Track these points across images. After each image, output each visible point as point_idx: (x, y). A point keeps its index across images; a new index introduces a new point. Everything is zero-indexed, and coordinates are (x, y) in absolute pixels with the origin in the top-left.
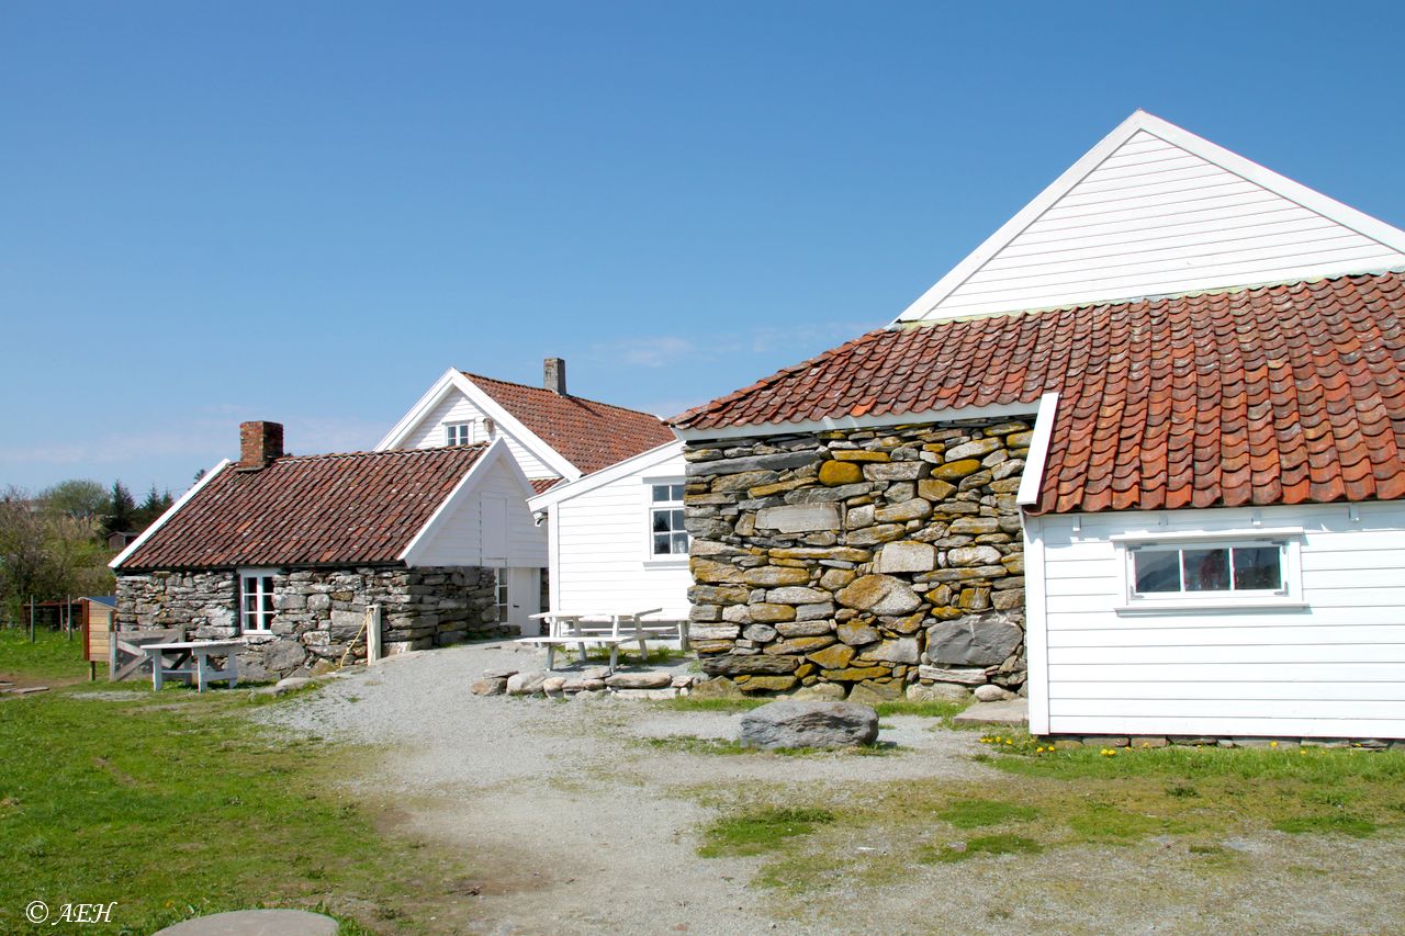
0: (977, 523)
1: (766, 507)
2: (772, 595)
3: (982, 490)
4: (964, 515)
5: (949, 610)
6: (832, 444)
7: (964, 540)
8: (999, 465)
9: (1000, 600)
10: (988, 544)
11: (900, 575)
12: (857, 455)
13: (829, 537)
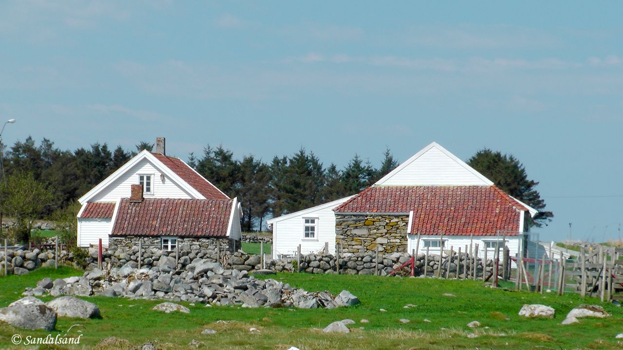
0: (396, 235)
1: (354, 229)
2: (354, 247)
3: (398, 228)
4: (394, 233)
5: (390, 251)
6: (368, 217)
7: (394, 238)
8: (401, 224)
9: (400, 250)
10: (398, 239)
11: (380, 244)
12: (373, 220)
13: (367, 236)
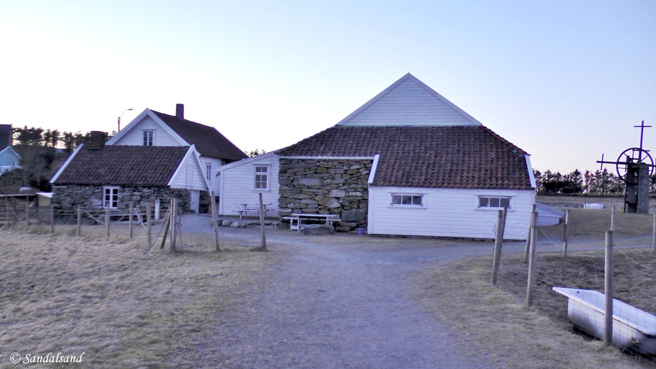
0: (357, 186)
1: (301, 178)
2: (302, 201)
3: (359, 178)
4: (353, 183)
5: (348, 208)
6: (320, 163)
7: (353, 190)
8: (364, 172)
9: (361, 206)
10: (359, 191)
11: (336, 198)
12: (327, 166)
13: (318, 187)
